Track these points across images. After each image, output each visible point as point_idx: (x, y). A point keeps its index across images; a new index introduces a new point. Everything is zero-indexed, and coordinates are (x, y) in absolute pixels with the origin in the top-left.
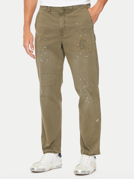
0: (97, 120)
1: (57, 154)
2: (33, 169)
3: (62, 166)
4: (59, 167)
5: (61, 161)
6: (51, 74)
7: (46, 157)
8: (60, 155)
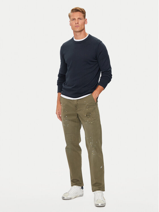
0: (101, 167)
1: (80, 187)
2: (64, 197)
3: (84, 195)
4: (82, 196)
5: (83, 192)
6: (71, 134)
7: (73, 189)
8: (82, 188)
